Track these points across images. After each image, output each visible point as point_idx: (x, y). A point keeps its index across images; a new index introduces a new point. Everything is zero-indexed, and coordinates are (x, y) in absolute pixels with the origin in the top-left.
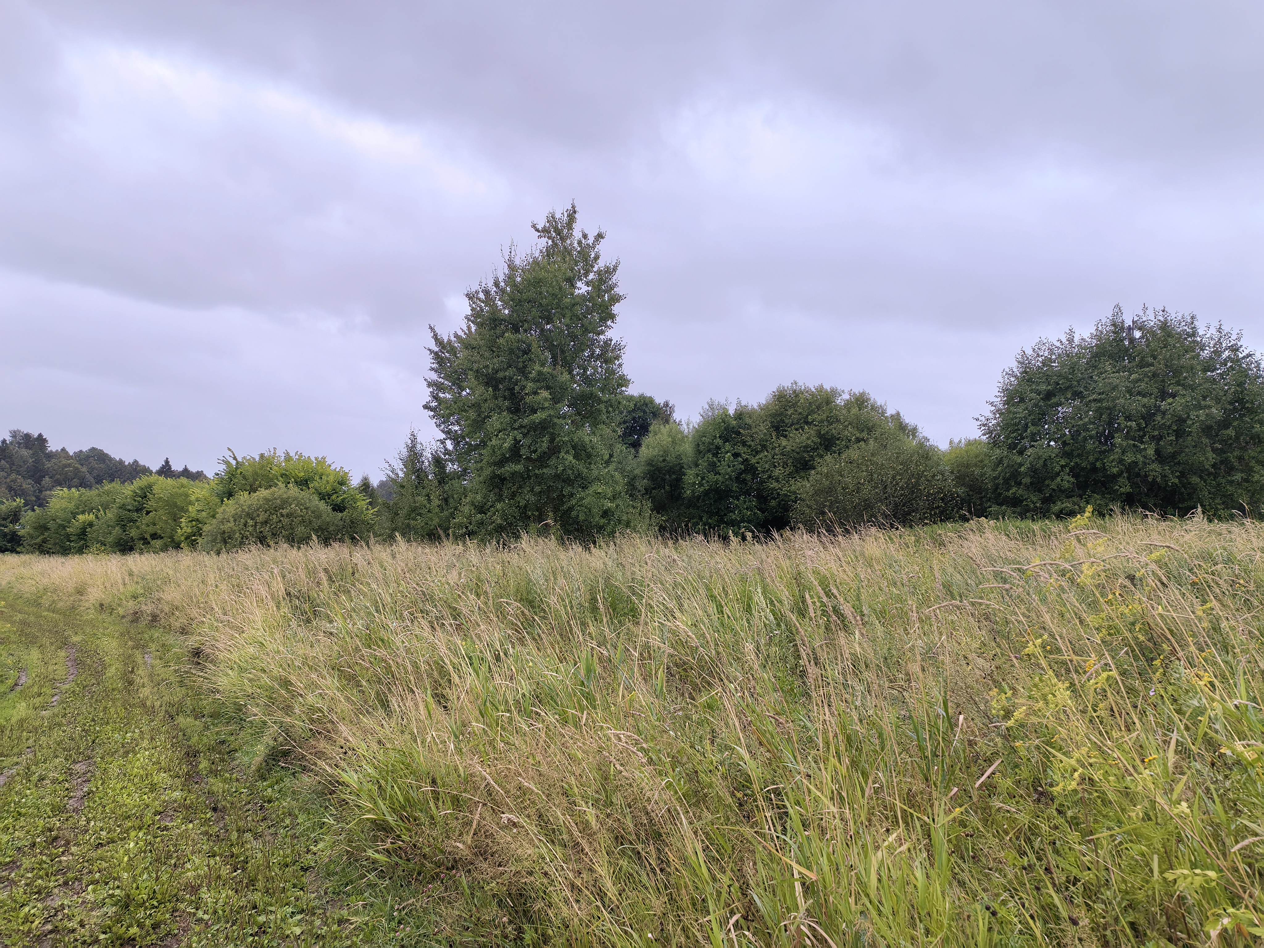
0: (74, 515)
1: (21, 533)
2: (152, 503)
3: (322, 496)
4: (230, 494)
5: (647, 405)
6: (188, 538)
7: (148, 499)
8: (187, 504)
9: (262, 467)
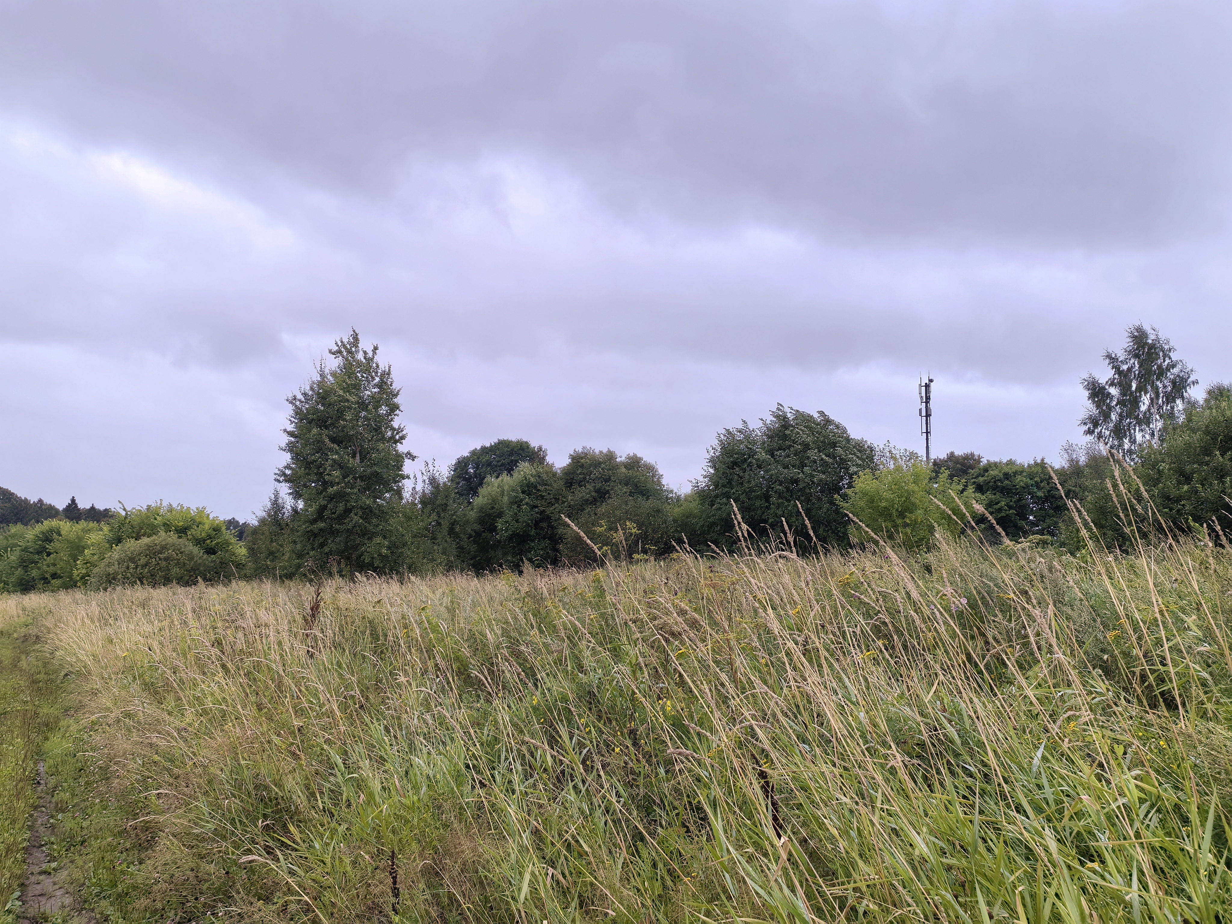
2: (56, 545)
3: (198, 542)
4: (119, 541)
5: (523, 450)
6: (82, 578)
7: (51, 541)
8: (84, 548)
9: (148, 517)
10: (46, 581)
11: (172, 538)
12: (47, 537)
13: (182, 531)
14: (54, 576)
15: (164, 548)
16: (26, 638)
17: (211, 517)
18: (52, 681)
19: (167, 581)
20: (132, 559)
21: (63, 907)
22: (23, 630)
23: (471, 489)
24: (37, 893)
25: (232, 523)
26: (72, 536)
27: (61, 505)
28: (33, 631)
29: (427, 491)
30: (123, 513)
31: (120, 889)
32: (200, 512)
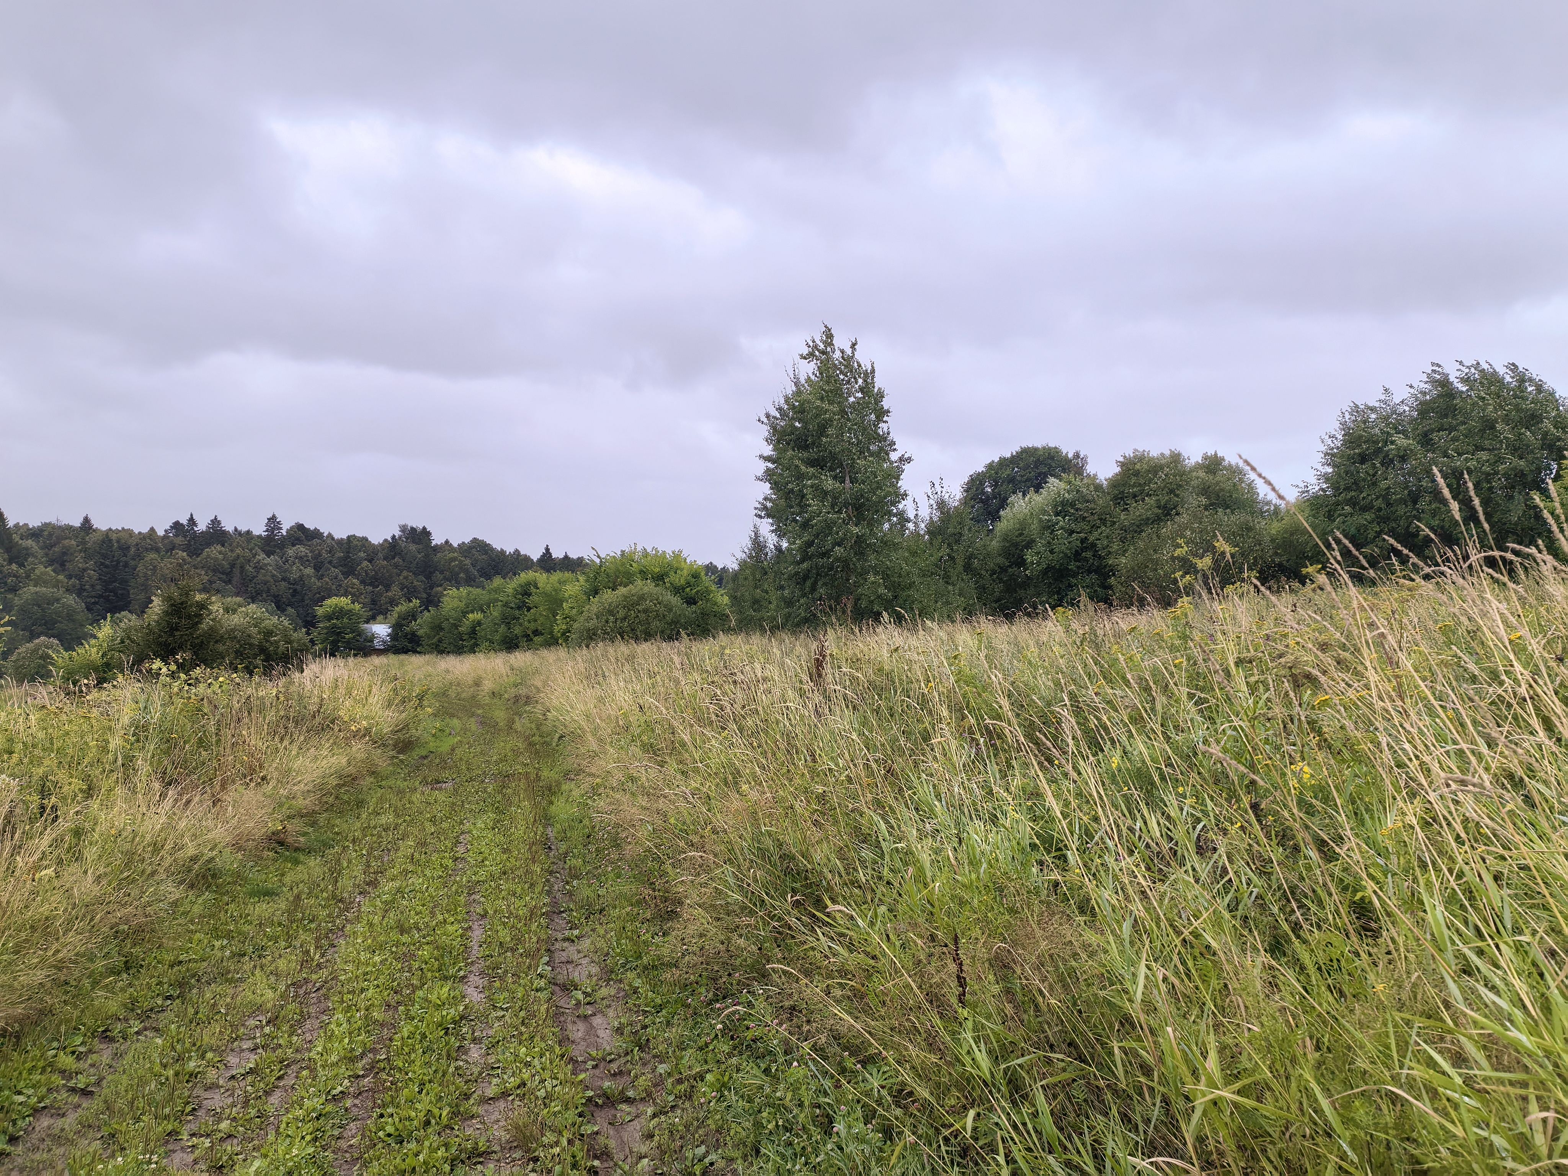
0: (465, 613)
1: (421, 633)
2: (534, 599)
3: (677, 590)
4: (596, 592)
5: (1052, 458)
6: (563, 634)
7: (530, 595)
8: (562, 601)
9: (623, 564)
10: (529, 639)
11: (649, 587)
12: (525, 591)
13: (659, 578)
14: (536, 633)
15: (642, 598)
16: (517, 698)
17: (688, 561)
18: (548, 744)
19: (648, 636)
20: (611, 612)
21: (590, 976)
22: (513, 691)
23: (989, 513)
24: (563, 959)
25: (710, 568)
26: (549, 588)
27: (535, 555)
28: (523, 691)
29: (935, 519)
30: (598, 561)
31: (645, 960)
32: (677, 555)
